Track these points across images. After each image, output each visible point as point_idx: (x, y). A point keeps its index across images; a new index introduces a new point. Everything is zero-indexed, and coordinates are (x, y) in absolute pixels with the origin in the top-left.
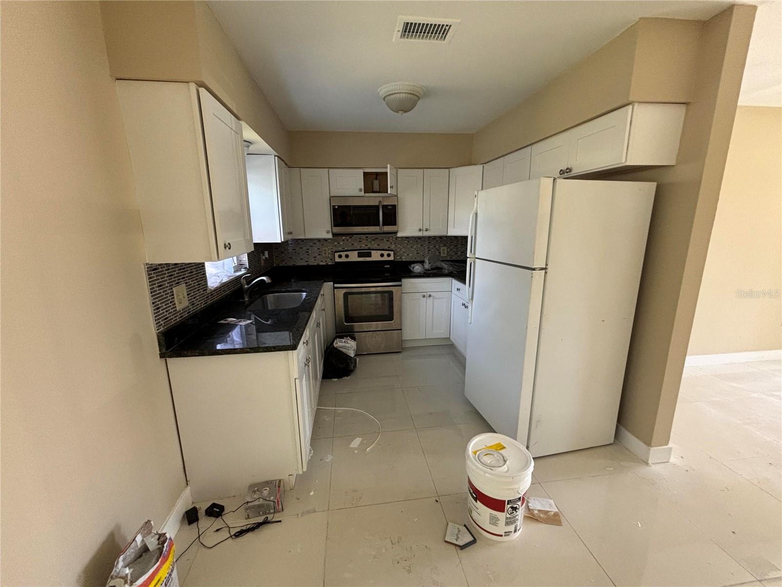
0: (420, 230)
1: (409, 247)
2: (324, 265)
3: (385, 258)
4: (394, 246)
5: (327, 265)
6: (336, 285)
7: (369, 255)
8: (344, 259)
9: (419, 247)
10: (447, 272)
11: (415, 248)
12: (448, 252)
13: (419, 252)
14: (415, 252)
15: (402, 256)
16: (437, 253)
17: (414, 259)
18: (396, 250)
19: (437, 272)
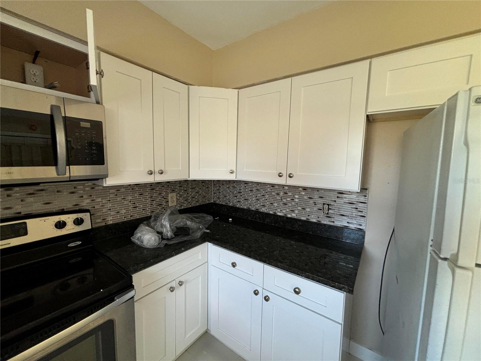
0: (151, 173)
1: (119, 199)
3: (71, 229)
4: (88, 201)
7: (23, 231)
9: (136, 197)
10: (199, 234)
11: (130, 200)
12: (178, 200)
13: (137, 205)
14: (130, 206)
15: (108, 216)
16: (164, 202)
17: (130, 217)
18: (94, 207)
19: (186, 238)
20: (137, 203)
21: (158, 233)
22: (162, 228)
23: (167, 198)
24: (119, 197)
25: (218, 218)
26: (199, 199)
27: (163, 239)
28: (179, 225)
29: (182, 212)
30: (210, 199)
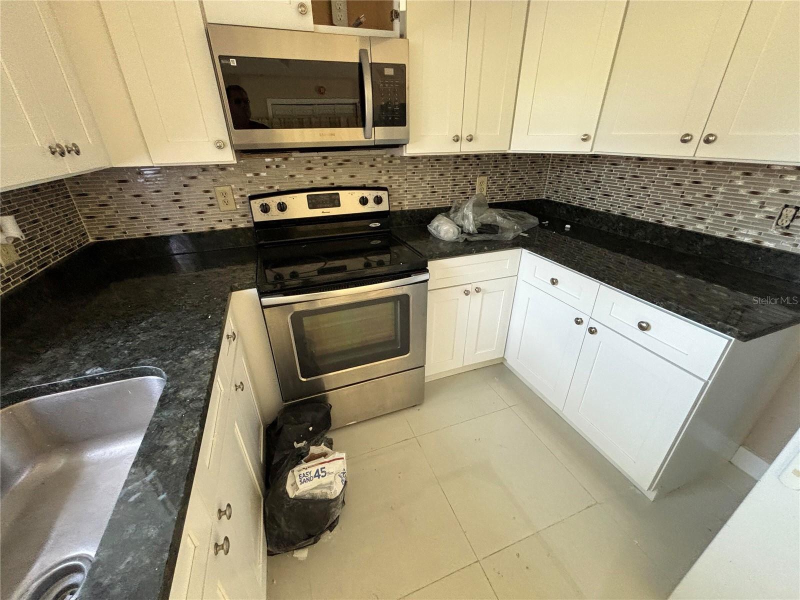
0: (457, 139)
1: (416, 178)
2: (229, 230)
3: (371, 207)
4: (385, 178)
5: (235, 230)
6: (267, 301)
7: (336, 202)
8: (275, 215)
9: (436, 178)
10: (510, 236)
11: (429, 181)
12: (489, 188)
13: (435, 189)
14: (428, 190)
15: (404, 200)
16: (470, 190)
17: (426, 205)
18: (391, 186)
19: (491, 237)
20: (436, 186)
21: (458, 225)
22: (463, 219)
23: (474, 184)
24: (416, 176)
25: (547, 222)
26: (522, 191)
27: (462, 232)
28: (485, 222)
29: (492, 206)
30: (540, 192)
